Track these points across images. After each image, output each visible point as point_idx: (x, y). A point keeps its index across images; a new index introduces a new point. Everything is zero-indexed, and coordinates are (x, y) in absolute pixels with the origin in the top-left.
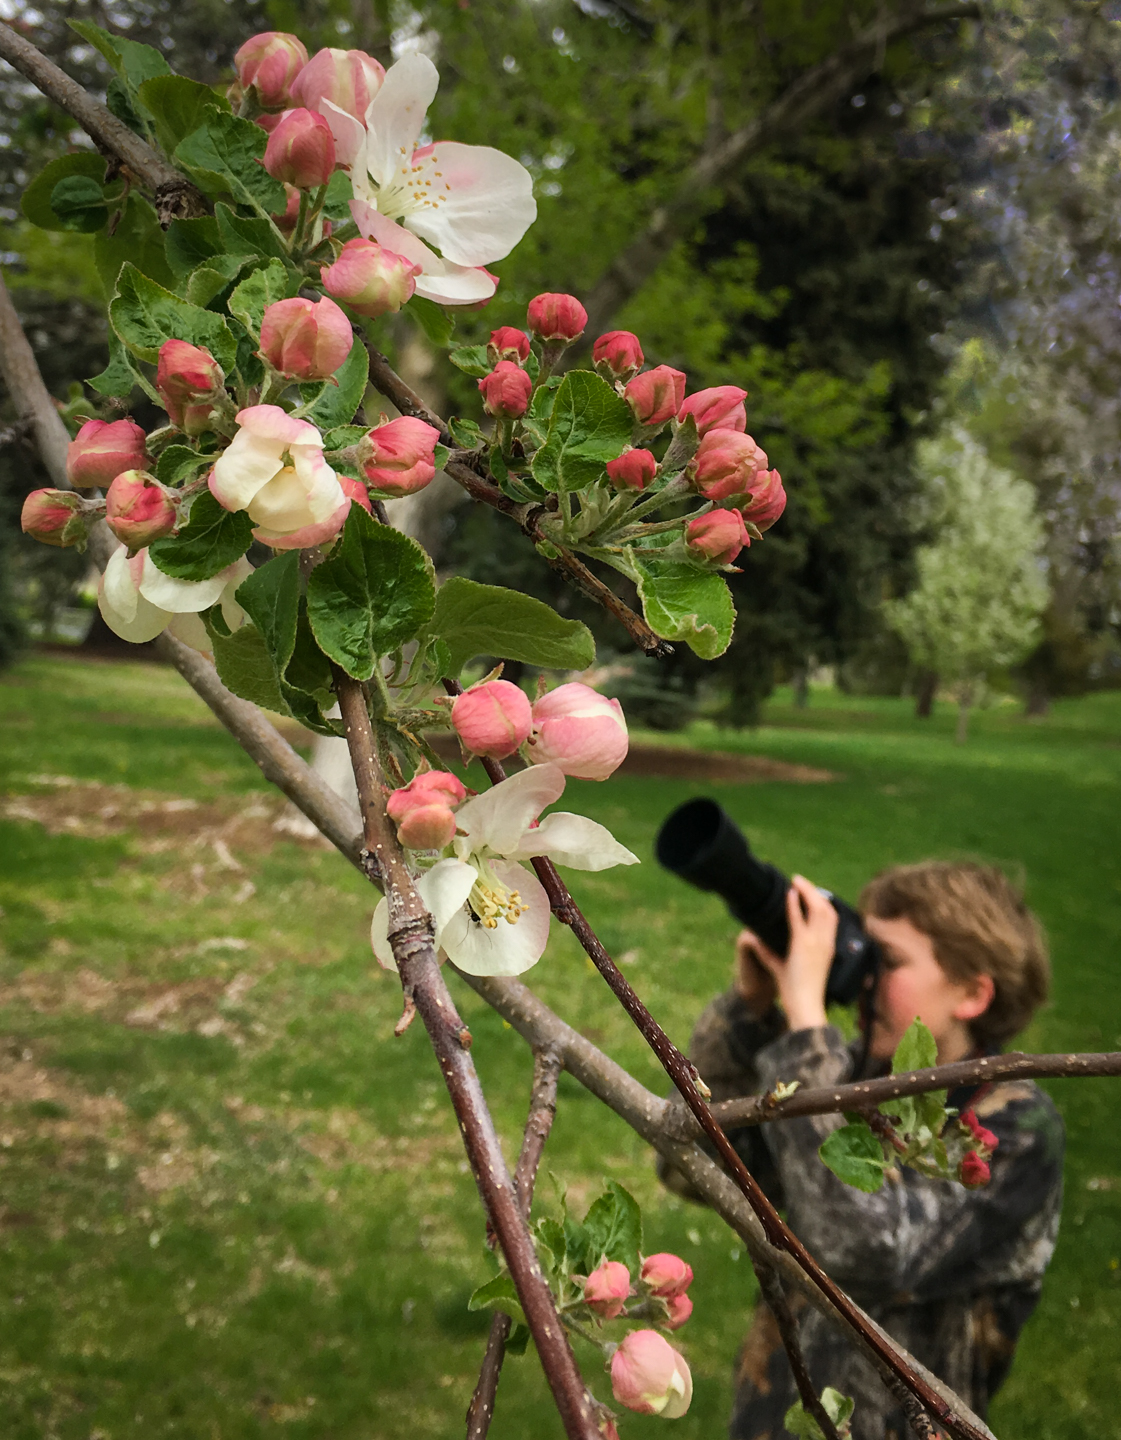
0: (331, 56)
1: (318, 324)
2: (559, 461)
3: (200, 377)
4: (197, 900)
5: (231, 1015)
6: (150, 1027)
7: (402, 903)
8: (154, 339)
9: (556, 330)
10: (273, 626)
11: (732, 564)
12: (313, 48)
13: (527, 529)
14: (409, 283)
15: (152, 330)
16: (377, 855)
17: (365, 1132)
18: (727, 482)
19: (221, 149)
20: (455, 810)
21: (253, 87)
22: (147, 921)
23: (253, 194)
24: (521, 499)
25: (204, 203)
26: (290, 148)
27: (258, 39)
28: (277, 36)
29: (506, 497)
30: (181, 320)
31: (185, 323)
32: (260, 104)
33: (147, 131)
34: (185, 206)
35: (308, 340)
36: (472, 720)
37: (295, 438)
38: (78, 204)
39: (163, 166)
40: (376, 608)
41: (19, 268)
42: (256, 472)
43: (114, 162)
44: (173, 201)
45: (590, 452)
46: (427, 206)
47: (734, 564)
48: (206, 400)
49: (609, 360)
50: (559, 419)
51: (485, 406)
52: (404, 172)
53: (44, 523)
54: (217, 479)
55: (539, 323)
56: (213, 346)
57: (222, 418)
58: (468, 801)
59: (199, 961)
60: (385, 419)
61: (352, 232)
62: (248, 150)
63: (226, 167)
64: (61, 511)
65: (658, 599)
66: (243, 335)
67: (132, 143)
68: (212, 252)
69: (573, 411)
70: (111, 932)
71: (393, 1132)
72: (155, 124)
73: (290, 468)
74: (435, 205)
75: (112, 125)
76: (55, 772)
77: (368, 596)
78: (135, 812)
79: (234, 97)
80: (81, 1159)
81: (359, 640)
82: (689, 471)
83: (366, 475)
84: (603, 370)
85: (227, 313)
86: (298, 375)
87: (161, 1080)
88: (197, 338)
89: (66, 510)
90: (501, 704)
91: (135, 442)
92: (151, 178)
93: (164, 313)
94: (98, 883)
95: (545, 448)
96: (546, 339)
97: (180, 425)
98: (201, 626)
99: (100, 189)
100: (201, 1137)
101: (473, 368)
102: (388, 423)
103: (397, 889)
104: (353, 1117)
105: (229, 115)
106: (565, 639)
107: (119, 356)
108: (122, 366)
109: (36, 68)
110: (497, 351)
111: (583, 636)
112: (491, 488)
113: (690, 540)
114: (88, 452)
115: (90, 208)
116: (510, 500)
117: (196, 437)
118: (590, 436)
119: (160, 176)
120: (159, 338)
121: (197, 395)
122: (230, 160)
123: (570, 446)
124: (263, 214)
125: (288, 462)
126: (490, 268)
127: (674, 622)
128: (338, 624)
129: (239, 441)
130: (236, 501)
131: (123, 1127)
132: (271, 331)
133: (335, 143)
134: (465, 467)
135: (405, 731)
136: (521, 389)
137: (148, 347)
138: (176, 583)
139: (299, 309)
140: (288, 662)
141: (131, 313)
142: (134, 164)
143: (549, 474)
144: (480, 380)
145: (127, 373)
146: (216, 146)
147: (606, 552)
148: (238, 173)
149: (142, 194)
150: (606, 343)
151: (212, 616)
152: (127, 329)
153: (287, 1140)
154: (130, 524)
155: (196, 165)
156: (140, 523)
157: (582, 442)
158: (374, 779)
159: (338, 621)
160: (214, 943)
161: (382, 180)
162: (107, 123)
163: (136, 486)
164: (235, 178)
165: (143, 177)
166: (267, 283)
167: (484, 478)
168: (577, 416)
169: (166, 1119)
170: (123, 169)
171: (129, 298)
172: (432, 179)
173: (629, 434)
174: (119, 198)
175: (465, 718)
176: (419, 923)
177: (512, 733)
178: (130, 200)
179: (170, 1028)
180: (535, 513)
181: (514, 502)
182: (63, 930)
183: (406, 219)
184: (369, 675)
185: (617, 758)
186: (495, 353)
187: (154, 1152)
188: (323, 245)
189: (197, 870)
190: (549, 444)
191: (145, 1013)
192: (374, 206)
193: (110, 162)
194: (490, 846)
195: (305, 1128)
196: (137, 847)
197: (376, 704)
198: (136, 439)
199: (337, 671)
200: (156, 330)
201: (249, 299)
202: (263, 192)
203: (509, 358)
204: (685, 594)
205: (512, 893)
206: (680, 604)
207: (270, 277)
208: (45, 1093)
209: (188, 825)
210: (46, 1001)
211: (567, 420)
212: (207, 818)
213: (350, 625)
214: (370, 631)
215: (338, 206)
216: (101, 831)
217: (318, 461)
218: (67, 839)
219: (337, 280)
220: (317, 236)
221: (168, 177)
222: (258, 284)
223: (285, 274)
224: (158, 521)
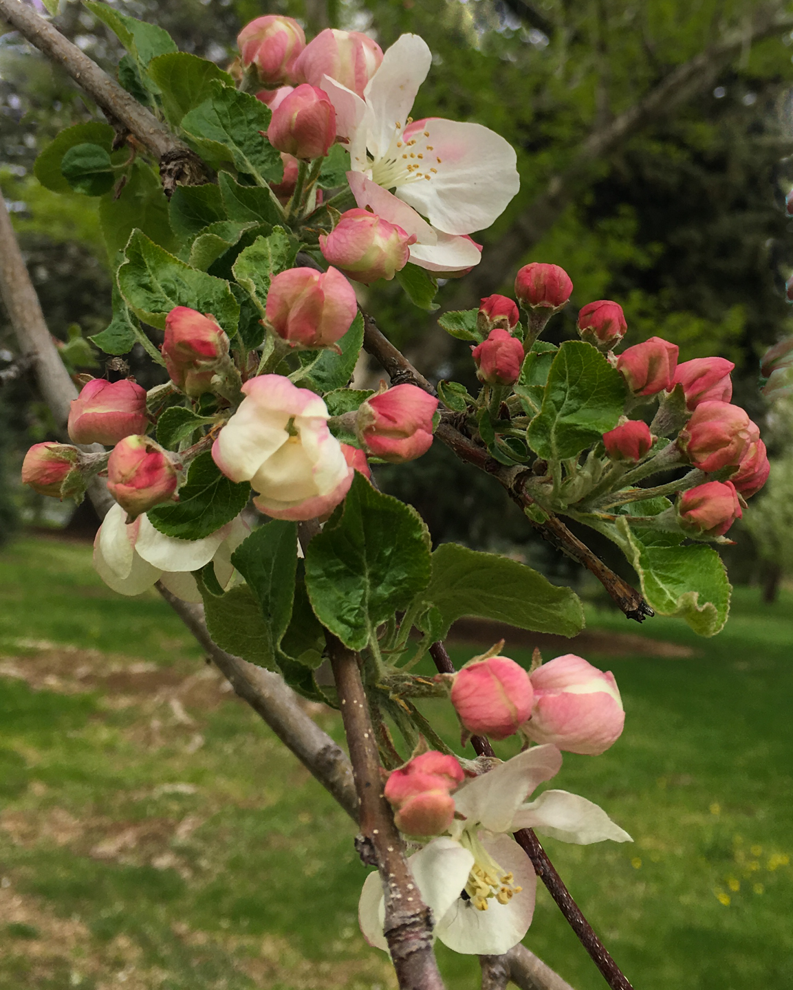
0: (333, 36)
1: (325, 294)
2: (553, 430)
3: (205, 344)
4: (154, 750)
5: (181, 851)
6: (112, 860)
7: (399, 896)
8: (160, 304)
9: (544, 298)
10: (269, 591)
11: (724, 535)
12: (312, 30)
13: (514, 492)
14: (404, 252)
15: (158, 295)
16: (373, 841)
17: (293, 956)
18: (721, 455)
19: (225, 121)
20: (452, 792)
21: (254, 65)
22: (112, 767)
23: (253, 164)
24: (507, 461)
25: (207, 172)
26: (294, 121)
27: (260, 21)
28: (277, 19)
29: (493, 460)
30: (186, 285)
31: (190, 288)
32: (260, 81)
33: (154, 104)
34: (187, 173)
35: (314, 308)
36: (473, 701)
37: (301, 410)
38: (87, 170)
39: (167, 136)
40: (372, 576)
41: (26, 215)
42: (261, 443)
43: (122, 132)
44: (177, 168)
45: (584, 421)
46: (419, 178)
47: (726, 536)
48: (212, 367)
49: (595, 329)
50: (554, 388)
51: (478, 372)
52: (399, 146)
53: (43, 476)
54: (222, 450)
55: (528, 291)
56: (217, 311)
57: (224, 382)
58: (466, 783)
59: (154, 803)
60: (384, 387)
61: (349, 203)
62: (250, 122)
63: (229, 138)
64: (59, 464)
65: (652, 570)
66: (244, 299)
67: (139, 114)
68: (213, 218)
69: (567, 380)
70: (80, 776)
71: (317, 957)
72: (162, 97)
73: (294, 438)
74: (427, 177)
75: (122, 98)
76: (40, 636)
77: (366, 564)
78: (105, 674)
79: (234, 74)
80: (49, 975)
81: (355, 609)
82: (681, 442)
83: (365, 442)
84: (589, 337)
85: (231, 279)
86: (302, 343)
87: (119, 907)
88: (202, 303)
89: (66, 464)
90: (503, 684)
91: (136, 402)
92: (157, 147)
93: (169, 277)
94: (72, 734)
95: (540, 416)
96: (533, 307)
97: (181, 385)
98: (193, 582)
99: (108, 156)
100: (152, 959)
101: (461, 333)
102: (387, 391)
103: (394, 880)
104: (283, 943)
105: (232, 90)
106: (554, 605)
107: (122, 314)
108: (124, 324)
109: (53, 44)
110: (488, 318)
111: (572, 603)
112: (478, 450)
113: (684, 511)
114: (90, 411)
115: (99, 174)
116: (497, 462)
117: (196, 398)
118: (583, 405)
119: (164, 145)
120: (164, 303)
121: (203, 363)
122: (232, 132)
123: (563, 415)
124: (263, 183)
125: (292, 431)
126: (477, 237)
127: (669, 596)
128: (336, 593)
129: (245, 411)
130: (240, 472)
131: (86, 948)
132: (278, 300)
133: (336, 117)
134: (452, 428)
135: (397, 699)
136: (515, 357)
137: (154, 311)
138: (171, 541)
139: (306, 280)
140: (285, 631)
141: (138, 278)
142: (141, 134)
143: (542, 442)
144: (473, 347)
145: (129, 331)
146: (219, 118)
147: (595, 518)
148: (239, 144)
149: (145, 161)
150: (592, 312)
151: (206, 575)
152: (134, 293)
153: (225, 962)
154: (132, 492)
155: (201, 136)
156: (142, 491)
157: (575, 411)
158: (370, 757)
159: (335, 590)
160: (168, 788)
161: (377, 152)
162: (117, 96)
163: (137, 452)
164: (237, 149)
165: (148, 145)
166: (270, 250)
167: (470, 439)
168: (571, 385)
169: (122, 942)
170: (130, 138)
171: (137, 264)
172: (424, 152)
173: (622, 404)
174: (126, 164)
175: (466, 697)
176: (418, 919)
177: (513, 715)
178: (135, 166)
179: (130, 861)
180: (522, 476)
181: (501, 465)
182: (40, 774)
183: (397, 190)
184: (364, 644)
185: (614, 736)
186: (486, 320)
187: (111, 971)
188: (318, 213)
189: (156, 724)
190: (544, 413)
191: (107, 847)
192: (370, 178)
193: (118, 131)
194: (482, 823)
195: (241, 952)
196: (105, 703)
197: (368, 670)
198: (138, 399)
199: (333, 642)
200: (162, 294)
201: (253, 265)
202: (263, 162)
203: (500, 326)
204: (678, 565)
205: (505, 875)
206: (674, 575)
207: (272, 245)
208: (20, 916)
209: (148, 684)
210: (24, 836)
211: (561, 389)
212: (164, 679)
213: (347, 594)
214: (367, 599)
215: (330, 176)
216: (75, 688)
217: (324, 433)
218: (47, 695)
219: (335, 247)
220: (311, 205)
221: (172, 146)
222: (261, 250)
223: (287, 241)
224: (159, 488)
